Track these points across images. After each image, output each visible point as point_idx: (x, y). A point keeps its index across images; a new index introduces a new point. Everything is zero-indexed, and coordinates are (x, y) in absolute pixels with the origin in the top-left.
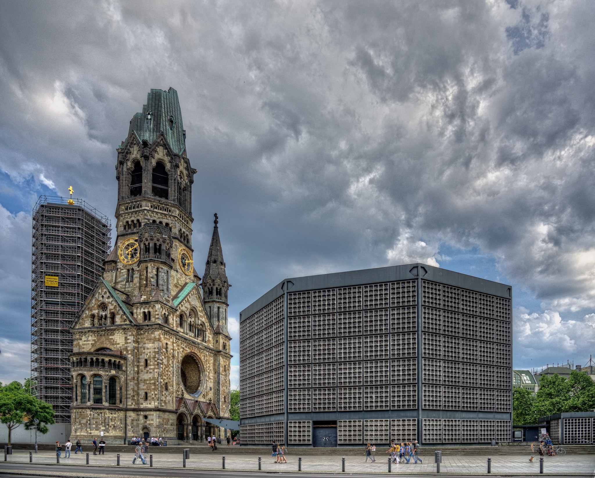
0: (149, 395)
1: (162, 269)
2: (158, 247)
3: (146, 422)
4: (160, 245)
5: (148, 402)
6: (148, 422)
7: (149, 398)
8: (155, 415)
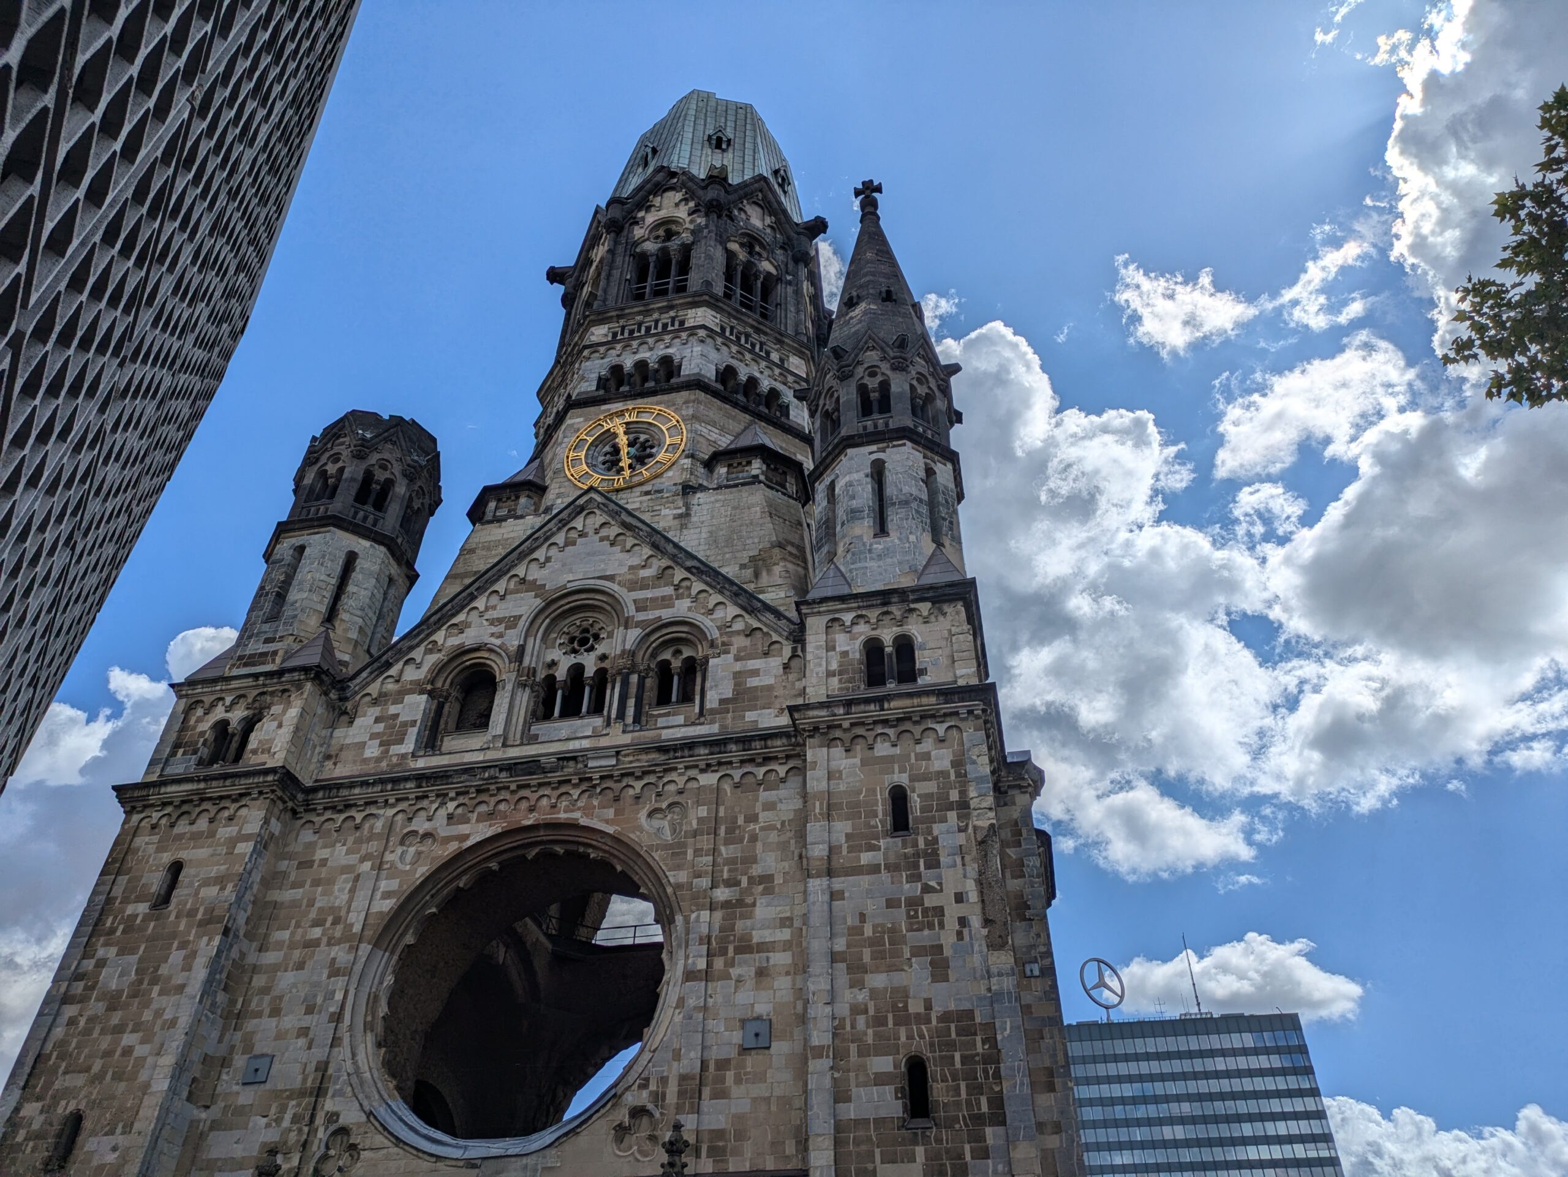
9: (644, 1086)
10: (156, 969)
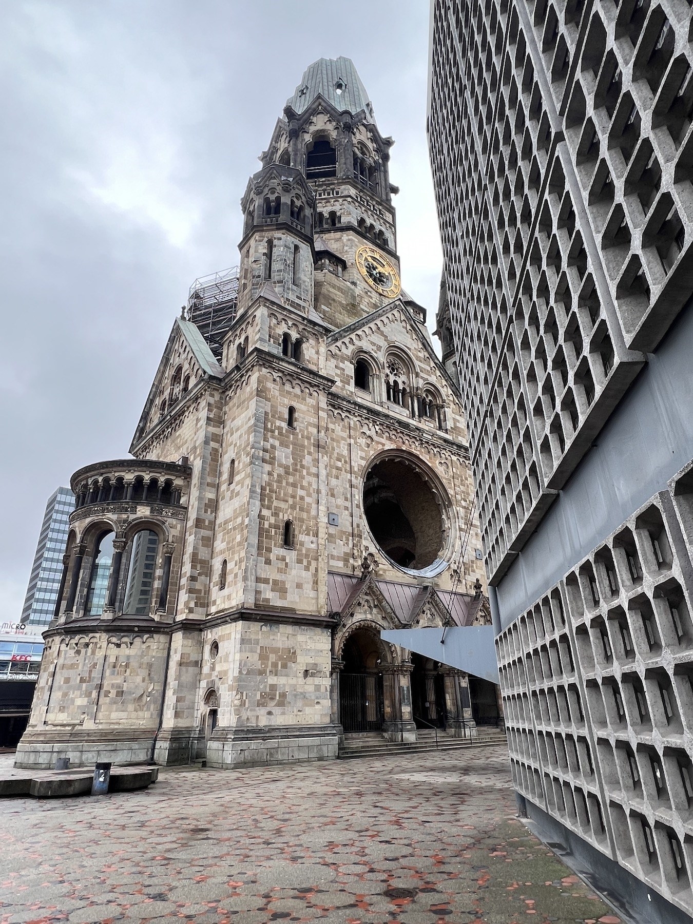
0: (230, 566)
1: (280, 239)
2: (273, 204)
3: (213, 669)
4: (278, 199)
5: (226, 591)
6: (218, 668)
7: (230, 578)
8: (233, 636)
9: (455, 563)
10: (301, 461)
